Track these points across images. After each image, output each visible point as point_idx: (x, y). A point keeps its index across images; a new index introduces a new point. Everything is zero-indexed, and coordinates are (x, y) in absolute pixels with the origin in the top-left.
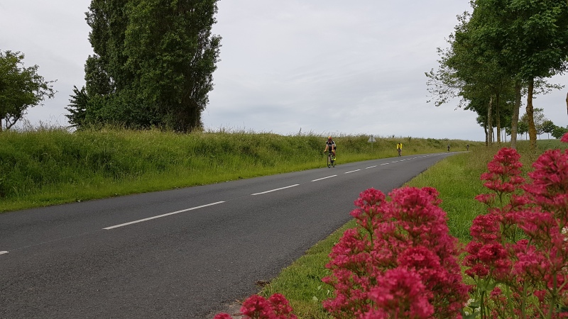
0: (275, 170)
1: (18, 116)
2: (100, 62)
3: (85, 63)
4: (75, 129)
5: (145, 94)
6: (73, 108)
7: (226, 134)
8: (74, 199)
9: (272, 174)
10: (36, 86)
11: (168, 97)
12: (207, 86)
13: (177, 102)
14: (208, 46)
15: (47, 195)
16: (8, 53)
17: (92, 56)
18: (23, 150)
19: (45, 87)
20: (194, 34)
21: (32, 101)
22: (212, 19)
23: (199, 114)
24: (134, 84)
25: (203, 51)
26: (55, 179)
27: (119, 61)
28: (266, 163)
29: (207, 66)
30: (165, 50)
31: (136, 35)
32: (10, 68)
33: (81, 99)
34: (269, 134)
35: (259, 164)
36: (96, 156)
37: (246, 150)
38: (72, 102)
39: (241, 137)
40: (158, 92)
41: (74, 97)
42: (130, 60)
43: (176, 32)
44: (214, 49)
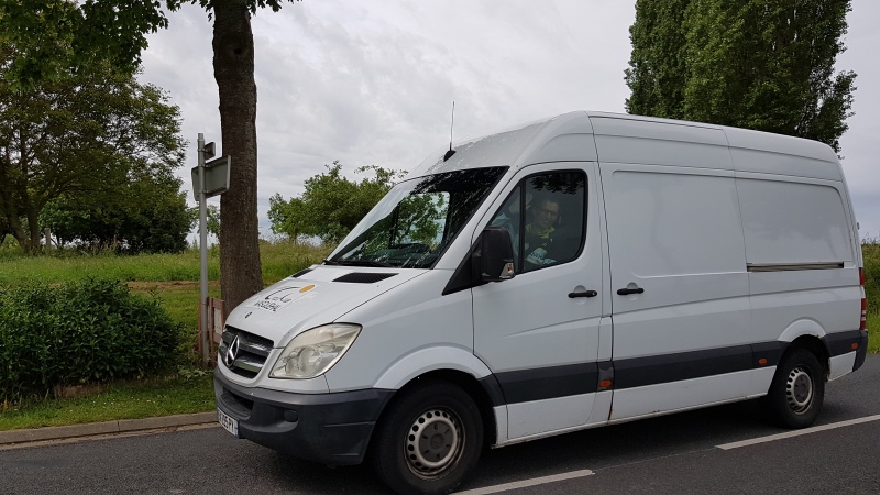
14: (830, 92)
22: (836, 46)
25: (820, 103)
30: (752, 110)
31: (703, 93)
43: (773, 77)
44: (841, 96)
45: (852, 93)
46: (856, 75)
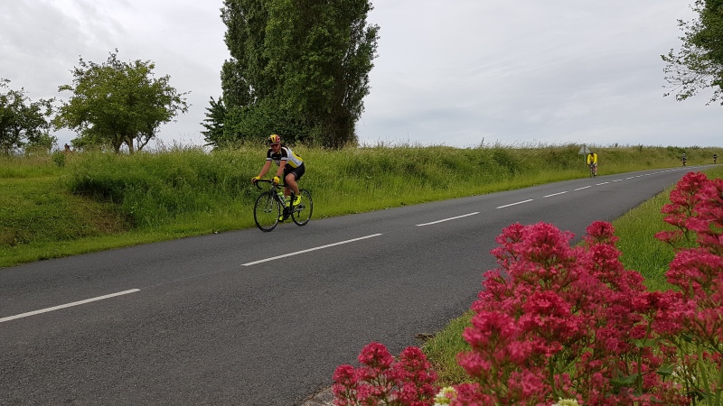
0: (449, 193)
1: (150, 134)
2: (238, 67)
3: (222, 69)
4: (211, 147)
5: (290, 103)
6: (209, 123)
7: (385, 149)
8: (211, 230)
9: (444, 198)
10: (168, 100)
11: (315, 105)
12: (362, 90)
13: (326, 112)
14: (363, 39)
15: (182, 227)
16: (137, 63)
17: (229, 61)
18: (156, 174)
19: (178, 101)
20: (345, 26)
21: (165, 117)
22: (367, 5)
23: (352, 125)
24: (276, 92)
25: (357, 45)
26: (191, 207)
27: (259, 65)
28: (436, 184)
29: (361, 65)
30: (312, 49)
31: (277, 32)
32: (140, 80)
33: (217, 112)
34: (440, 147)
35: (428, 186)
36: (234, 179)
37: (410, 169)
38: (208, 115)
39: (404, 152)
40: (304, 101)
41: (211, 110)
42: (271, 62)
43: (324, 24)
44: (370, 42)
45: (377, 41)
46: (379, 28)
